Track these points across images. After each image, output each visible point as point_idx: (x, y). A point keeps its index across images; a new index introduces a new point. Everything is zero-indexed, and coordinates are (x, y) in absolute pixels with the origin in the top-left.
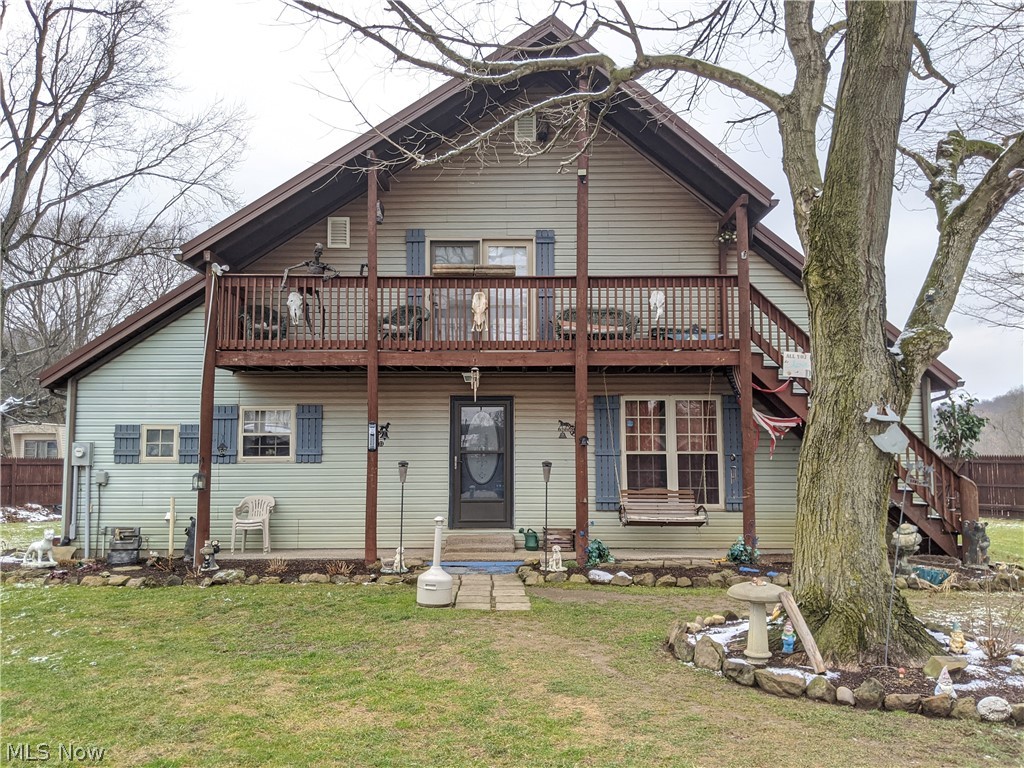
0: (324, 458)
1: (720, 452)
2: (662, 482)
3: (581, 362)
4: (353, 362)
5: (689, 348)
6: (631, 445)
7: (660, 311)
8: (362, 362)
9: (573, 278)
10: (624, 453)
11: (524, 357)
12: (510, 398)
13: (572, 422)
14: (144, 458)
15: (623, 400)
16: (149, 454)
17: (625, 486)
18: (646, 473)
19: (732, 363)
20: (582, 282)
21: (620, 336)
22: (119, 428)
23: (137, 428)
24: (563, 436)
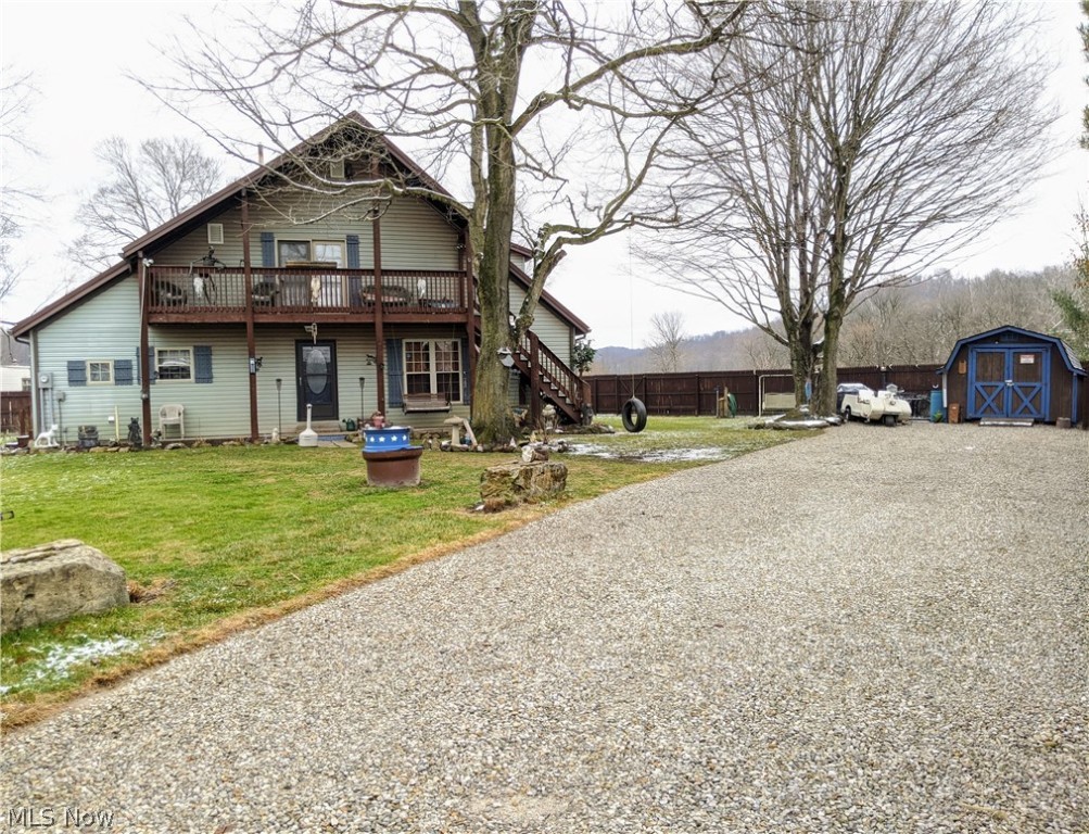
0: (214, 380)
1: (460, 372)
2: (428, 389)
3: (379, 321)
4: (237, 320)
5: (440, 312)
6: (409, 369)
7: (423, 291)
8: (243, 320)
9: (372, 270)
10: (405, 374)
11: (344, 317)
12: (334, 341)
13: (374, 355)
14: (89, 382)
15: (404, 341)
16: (93, 380)
17: (406, 392)
18: (419, 385)
19: (464, 321)
20: (379, 273)
21: (401, 304)
22: (69, 362)
23: (83, 362)
24: (369, 364)
